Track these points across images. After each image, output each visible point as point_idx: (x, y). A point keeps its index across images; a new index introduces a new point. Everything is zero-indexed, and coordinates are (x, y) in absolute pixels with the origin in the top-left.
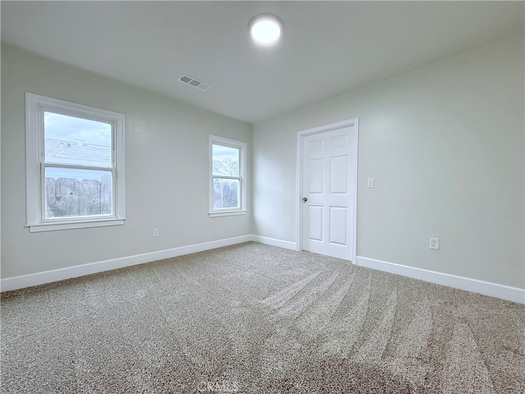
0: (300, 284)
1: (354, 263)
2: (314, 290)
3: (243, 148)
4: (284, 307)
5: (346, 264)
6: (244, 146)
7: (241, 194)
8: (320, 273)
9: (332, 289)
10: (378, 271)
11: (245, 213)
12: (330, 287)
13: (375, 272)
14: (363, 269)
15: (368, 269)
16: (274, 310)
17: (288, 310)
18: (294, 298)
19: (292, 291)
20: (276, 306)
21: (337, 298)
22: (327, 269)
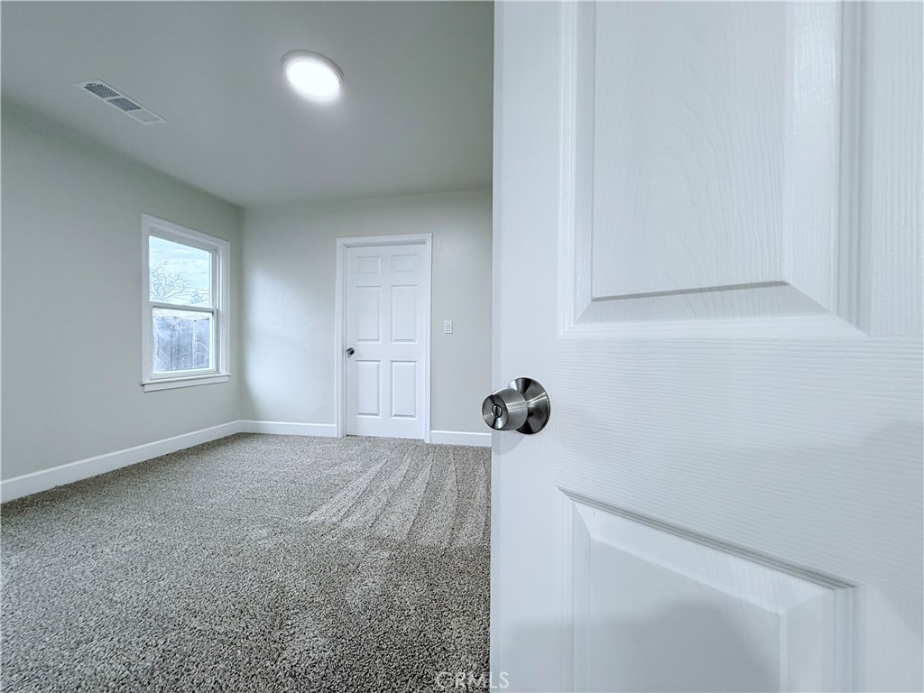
0: (362, 482)
1: (428, 442)
2: (385, 485)
3: (220, 251)
4: (348, 516)
5: (416, 445)
6: (223, 247)
7: (217, 342)
8: (384, 462)
9: (408, 480)
10: (459, 446)
11: (227, 379)
12: (405, 477)
13: (455, 448)
14: (441, 447)
15: (446, 446)
16: (334, 524)
17: (354, 518)
18: (358, 502)
19: (353, 494)
20: (334, 519)
21: (418, 487)
22: (393, 455)
